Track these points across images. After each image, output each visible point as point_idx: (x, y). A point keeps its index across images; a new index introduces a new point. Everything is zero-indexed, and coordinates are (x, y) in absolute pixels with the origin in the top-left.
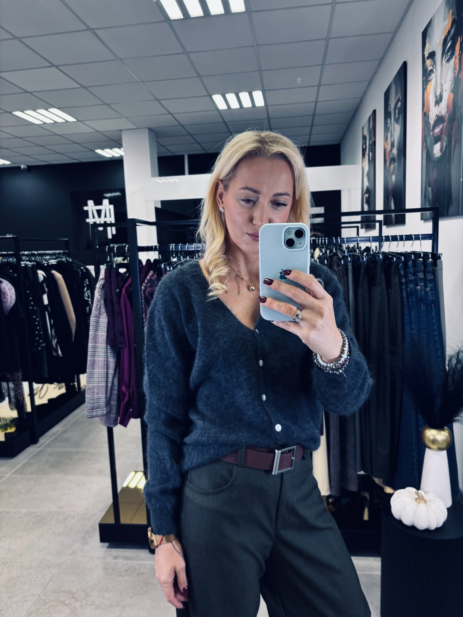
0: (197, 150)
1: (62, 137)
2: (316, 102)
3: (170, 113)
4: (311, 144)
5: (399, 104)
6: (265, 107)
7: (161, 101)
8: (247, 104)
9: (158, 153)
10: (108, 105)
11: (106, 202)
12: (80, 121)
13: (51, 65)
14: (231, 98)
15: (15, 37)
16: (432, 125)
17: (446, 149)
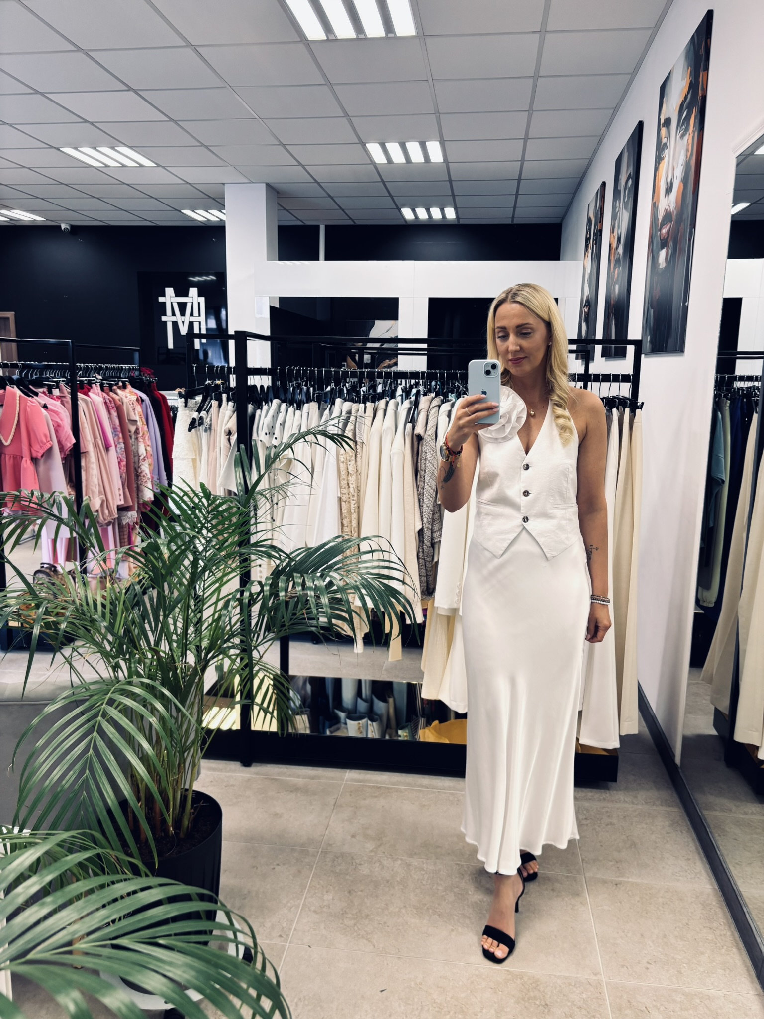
0: (339, 219)
1: (132, 187)
2: (523, 161)
3: (300, 164)
4: (516, 222)
5: (630, 182)
6: (444, 164)
7: (286, 146)
8: (417, 157)
9: (279, 221)
10: (207, 147)
11: (193, 291)
12: (161, 166)
13: (127, 89)
14: (394, 148)
15: (79, 49)
16: (660, 221)
17: (670, 260)
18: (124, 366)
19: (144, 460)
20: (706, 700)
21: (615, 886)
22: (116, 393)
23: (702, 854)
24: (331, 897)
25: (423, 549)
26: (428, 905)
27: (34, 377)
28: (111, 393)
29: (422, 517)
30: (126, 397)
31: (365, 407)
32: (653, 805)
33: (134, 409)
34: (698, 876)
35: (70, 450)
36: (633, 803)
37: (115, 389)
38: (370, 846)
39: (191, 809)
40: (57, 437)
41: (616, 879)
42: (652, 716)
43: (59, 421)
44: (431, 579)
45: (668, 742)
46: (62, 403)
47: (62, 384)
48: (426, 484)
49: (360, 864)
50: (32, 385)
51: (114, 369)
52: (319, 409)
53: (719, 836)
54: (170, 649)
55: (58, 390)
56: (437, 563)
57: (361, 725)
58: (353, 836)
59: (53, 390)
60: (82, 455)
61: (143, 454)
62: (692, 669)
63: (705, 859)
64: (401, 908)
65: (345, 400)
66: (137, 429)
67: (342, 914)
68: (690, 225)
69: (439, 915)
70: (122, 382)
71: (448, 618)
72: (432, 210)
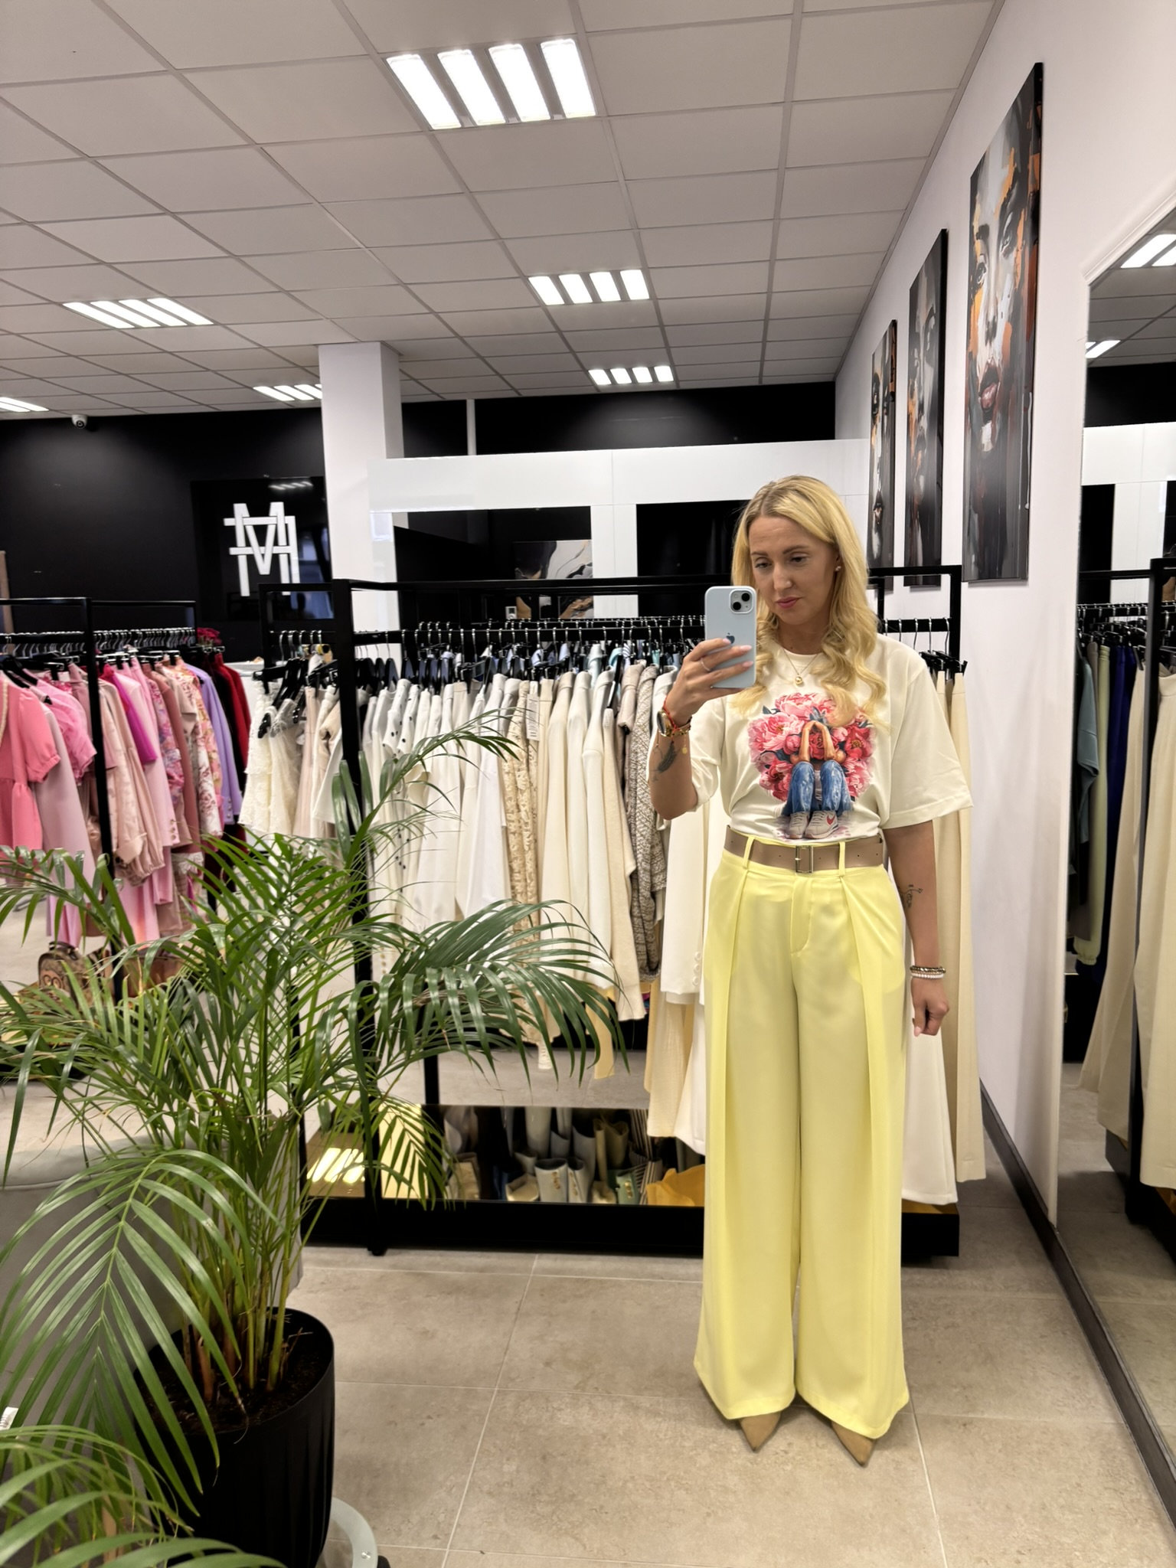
0: (496, 390)
1: (177, 356)
2: (769, 293)
3: (432, 312)
4: (766, 382)
5: (933, 321)
6: (651, 302)
7: (410, 287)
8: (608, 293)
9: (402, 396)
10: (288, 293)
11: (277, 508)
12: (221, 324)
13: (161, 212)
14: (573, 283)
15: (84, 157)
16: (980, 381)
17: (999, 438)
18: (171, 630)
19: (206, 773)
20: (1093, 1114)
21: (962, 1427)
22: (161, 673)
23: (1098, 1368)
24: (514, 1468)
25: (639, 901)
26: (668, 1474)
27: (31, 655)
28: (154, 673)
29: (635, 852)
30: (178, 678)
31: (540, 687)
32: (1018, 1290)
33: (190, 697)
34: (1093, 1404)
35: (89, 766)
36: (986, 1289)
37: (159, 668)
38: (573, 1378)
39: (284, 1342)
40: (68, 747)
41: (964, 1415)
42: (1009, 1147)
43: (71, 723)
44: (653, 947)
45: (1036, 1187)
46: (75, 695)
47: (73, 665)
48: (638, 802)
49: (560, 1410)
50: (29, 668)
51: (156, 635)
52: (468, 691)
53: (1123, 1337)
54: (241, 1091)
55: (66, 673)
56: (661, 922)
57: (558, 1176)
58: (548, 1364)
59: (59, 673)
60: (108, 772)
61: (204, 765)
62: (1068, 1065)
63: (1102, 1377)
64: (626, 1482)
65: (508, 676)
66: (196, 727)
67: (533, 1495)
68: (1026, 387)
69: (687, 1490)
70: (169, 654)
71: (683, 1007)
72: (635, 370)
